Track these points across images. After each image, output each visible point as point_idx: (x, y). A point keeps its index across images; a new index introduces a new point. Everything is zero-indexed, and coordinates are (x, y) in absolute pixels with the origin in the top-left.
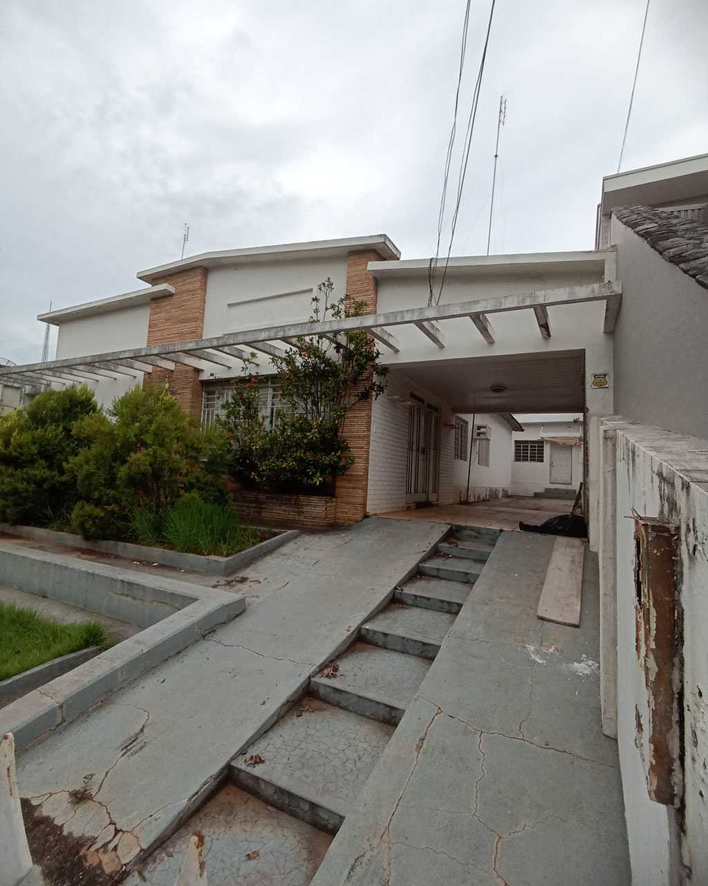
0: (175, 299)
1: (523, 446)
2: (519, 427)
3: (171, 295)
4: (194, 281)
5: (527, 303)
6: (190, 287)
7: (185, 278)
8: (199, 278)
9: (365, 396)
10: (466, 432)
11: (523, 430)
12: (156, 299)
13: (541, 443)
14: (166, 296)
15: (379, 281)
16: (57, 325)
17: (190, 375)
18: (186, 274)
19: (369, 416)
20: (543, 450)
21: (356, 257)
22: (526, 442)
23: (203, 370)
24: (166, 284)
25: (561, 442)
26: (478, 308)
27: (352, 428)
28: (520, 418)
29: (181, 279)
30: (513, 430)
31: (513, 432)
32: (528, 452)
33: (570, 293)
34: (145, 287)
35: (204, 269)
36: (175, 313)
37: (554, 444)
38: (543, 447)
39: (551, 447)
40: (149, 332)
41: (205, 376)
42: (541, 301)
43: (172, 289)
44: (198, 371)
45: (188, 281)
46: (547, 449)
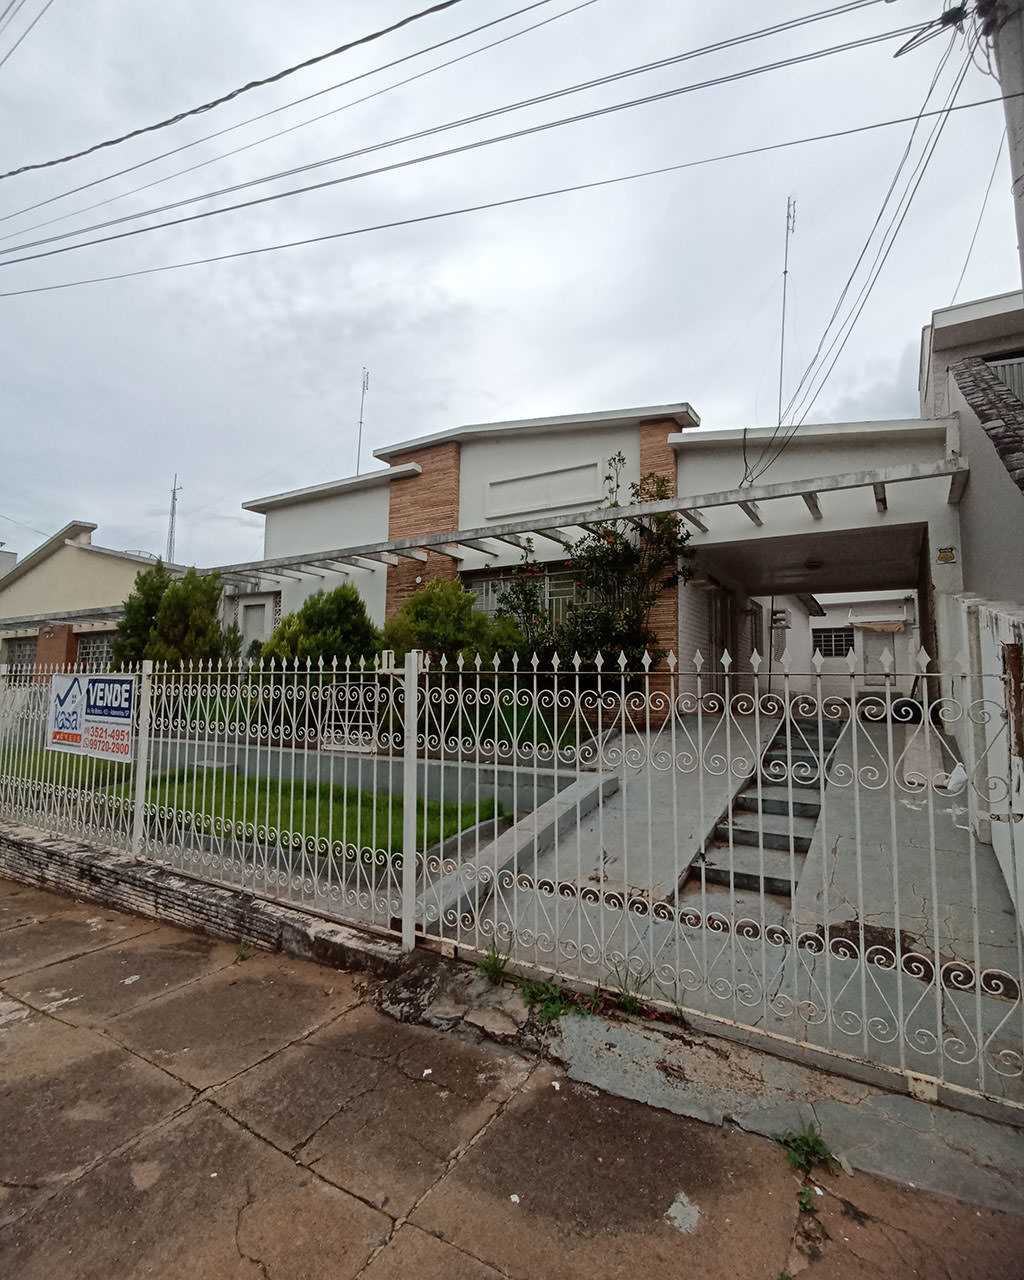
0: (423, 480)
1: (825, 637)
2: (819, 611)
3: (419, 474)
4: (446, 458)
5: (867, 481)
6: (440, 465)
7: (434, 454)
8: (453, 454)
9: (672, 583)
10: (761, 619)
11: (825, 615)
12: (395, 480)
13: (849, 631)
14: (412, 476)
15: (681, 452)
16: (264, 513)
17: (449, 565)
18: (435, 449)
19: (676, 604)
20: (853, 640)
21: (652, 427)
22: (829, 630)
23: (461, 560)
24: (413, 463)
25: (877, 628)
26: (812, 488)
27: (657, 617)
28: (822, 599)
29: (429, 456)
30: (810, 614)
31: (811, 617)
32: (833, 643)
33: (913, 470)
34: (383, 467)
35: (457, 444)
36: (423, 495)
37: (868, 631)
38: (852, 636)
39: (864, 635)
40: (390, 518)
41: (464, 567)
42: (882, 478)
43: (419, 469)
44: (456, 561)
45: (438, 458)
46: (858, 638)
